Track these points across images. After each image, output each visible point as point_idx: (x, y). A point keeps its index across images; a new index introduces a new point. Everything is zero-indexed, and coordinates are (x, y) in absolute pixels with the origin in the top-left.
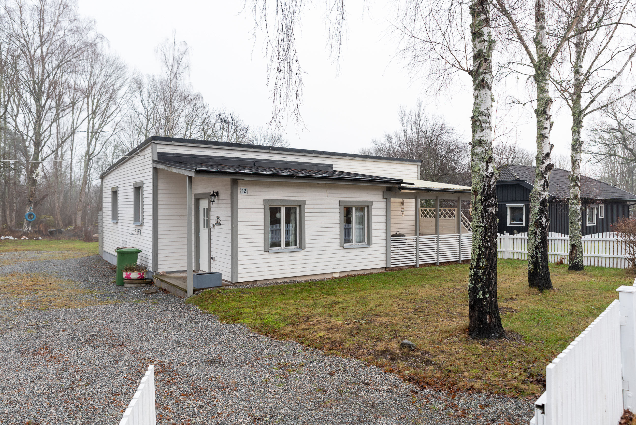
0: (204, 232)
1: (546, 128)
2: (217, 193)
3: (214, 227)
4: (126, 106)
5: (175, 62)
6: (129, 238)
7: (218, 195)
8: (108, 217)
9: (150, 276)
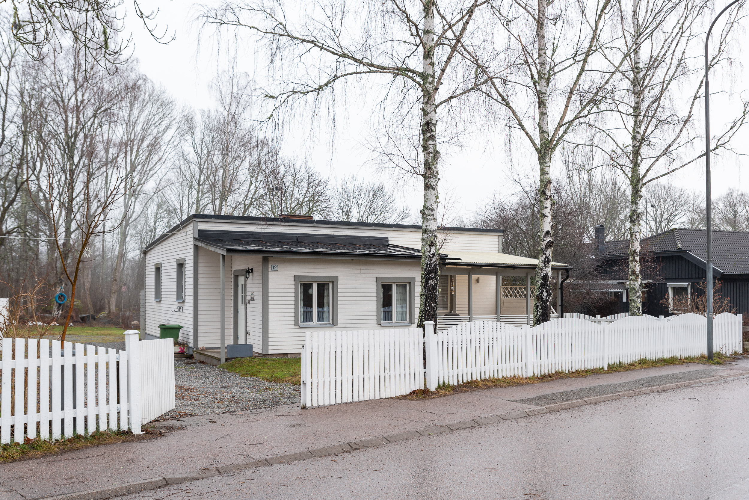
0: (241, 308)
1: (546, 208)
2: (252, 270)
3: (249, 303)
4: (173, 154)
5: (234, 100)
6: (171, 316)
7: (252, 272)
8: (150, 296)
9: (191, 352)
